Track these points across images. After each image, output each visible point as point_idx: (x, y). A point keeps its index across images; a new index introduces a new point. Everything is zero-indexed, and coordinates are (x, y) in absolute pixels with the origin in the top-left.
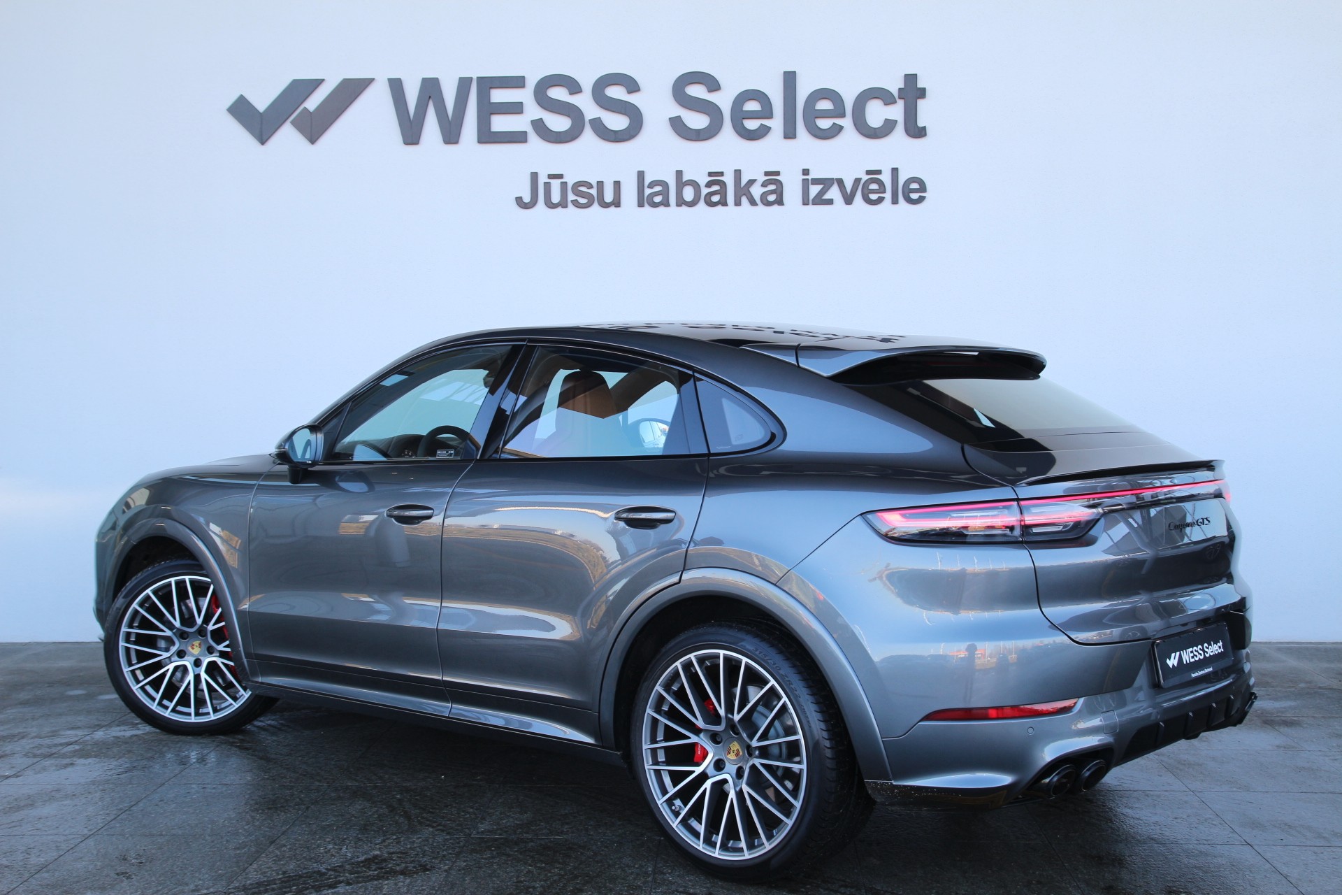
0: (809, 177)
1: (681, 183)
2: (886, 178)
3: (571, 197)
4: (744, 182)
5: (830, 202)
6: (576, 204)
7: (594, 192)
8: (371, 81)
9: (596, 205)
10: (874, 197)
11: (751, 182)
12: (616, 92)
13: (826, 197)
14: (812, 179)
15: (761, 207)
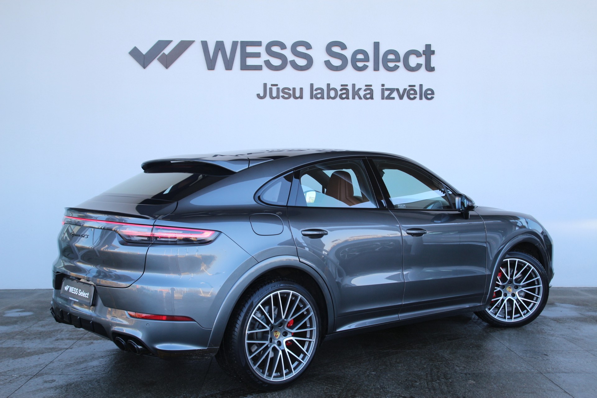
0: (385, 88)
1: (329, 89)
2: (417, 88)
3: (281, 94)
4: (356, 89)
5: (393, 98)
6: (283, 97)
7: (291, 92)
8: (193, 42)
9: (292, 98)
10: (412, 96)
11: (360, 89)
12: (301, 49)
13: (392, 96)
14: (386, 89)
15: (363, 100)
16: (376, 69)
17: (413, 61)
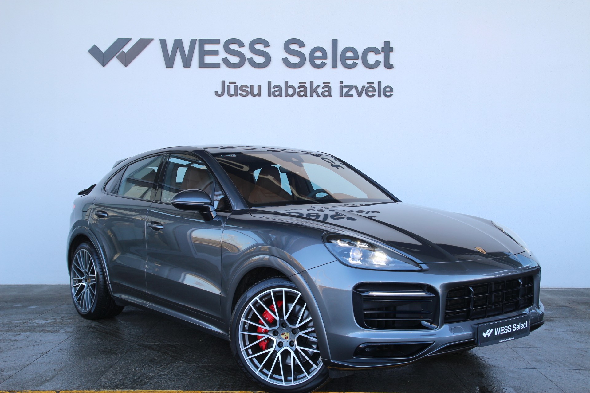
0: (343, 85)
1: (287, 86)
2: (376, 86)
3: (239, 92)
4: (314, 86)
5: (352, 96)
6: (241, 95)
7: (249, 90)
8: (152, 40)
9: (250, 95)
10: (370, 94)
11: (318, 87)
12: (259, 47)
13: (350, 93)
15: (322, 98)
16: (334, 66)
17: (372, 58)
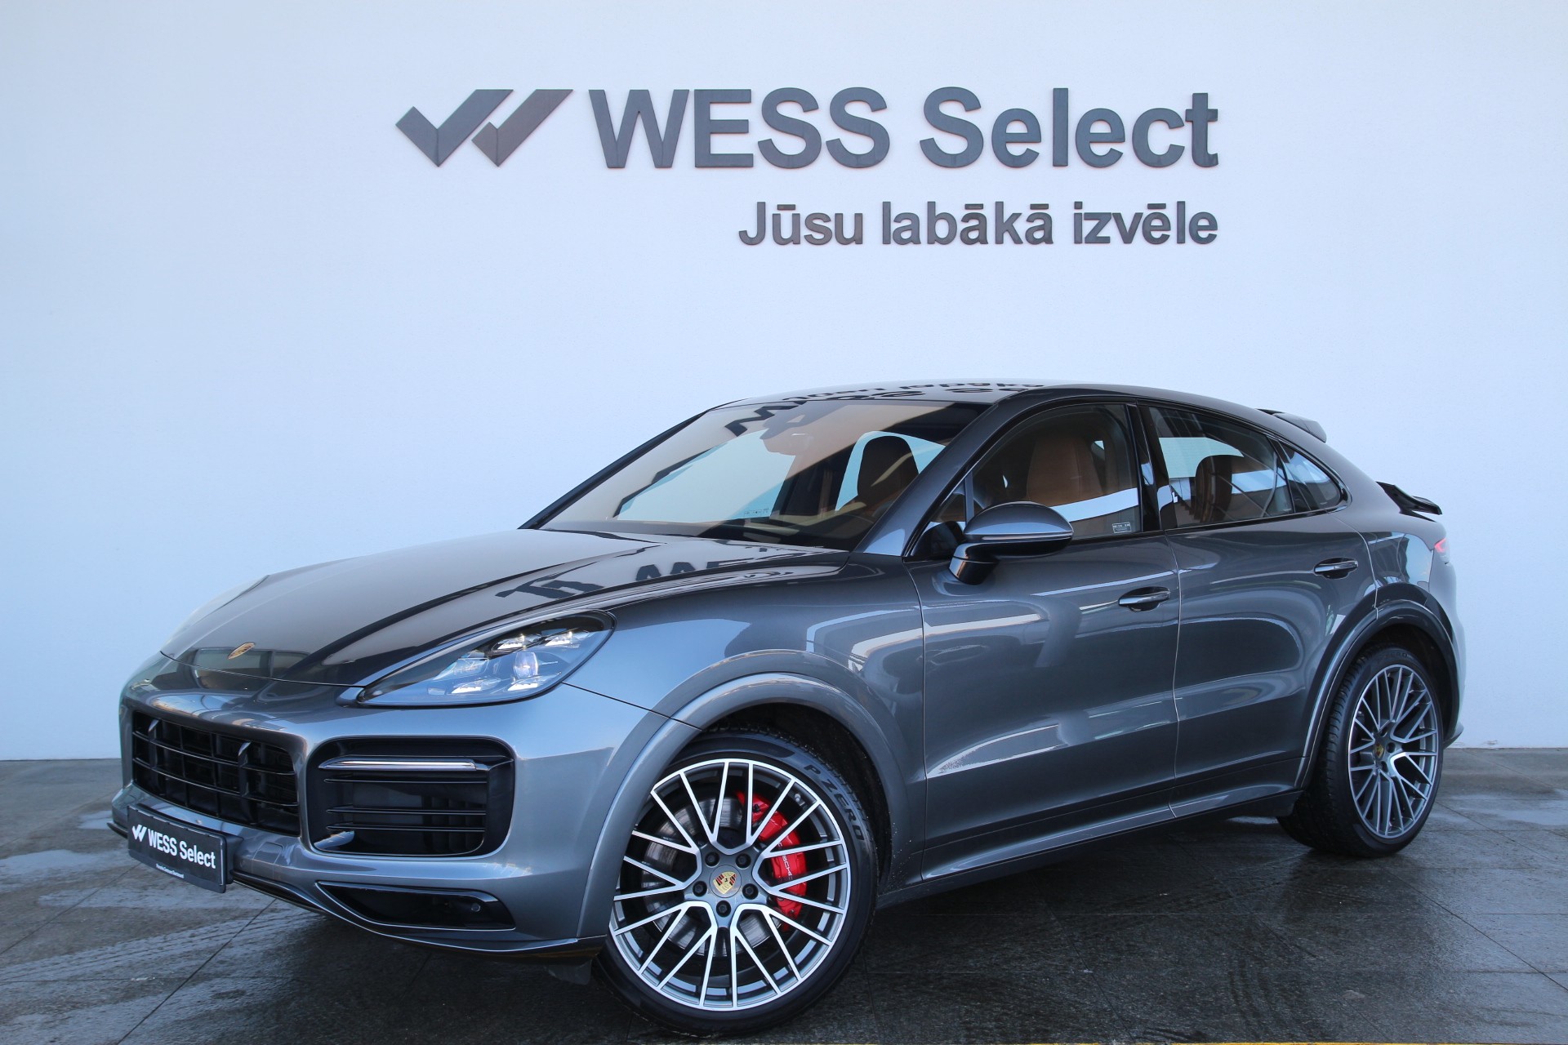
0: (1082, 211)
1: (933, 216)
2: (1171, 213)
3: (804, 231)
4: (1006, 216)
5: (1106, 240)
6: (810, 239)
7: (831, 226)
8: (567, 93)
9: (833, 241)
10: (1156, 235)
11: (1016, 216)
12: (857, 110)
13: (1102, 234)
14: (1085, 214)
15: (1026, 246)
16: (1060, 160)
17: (1160, 138)
